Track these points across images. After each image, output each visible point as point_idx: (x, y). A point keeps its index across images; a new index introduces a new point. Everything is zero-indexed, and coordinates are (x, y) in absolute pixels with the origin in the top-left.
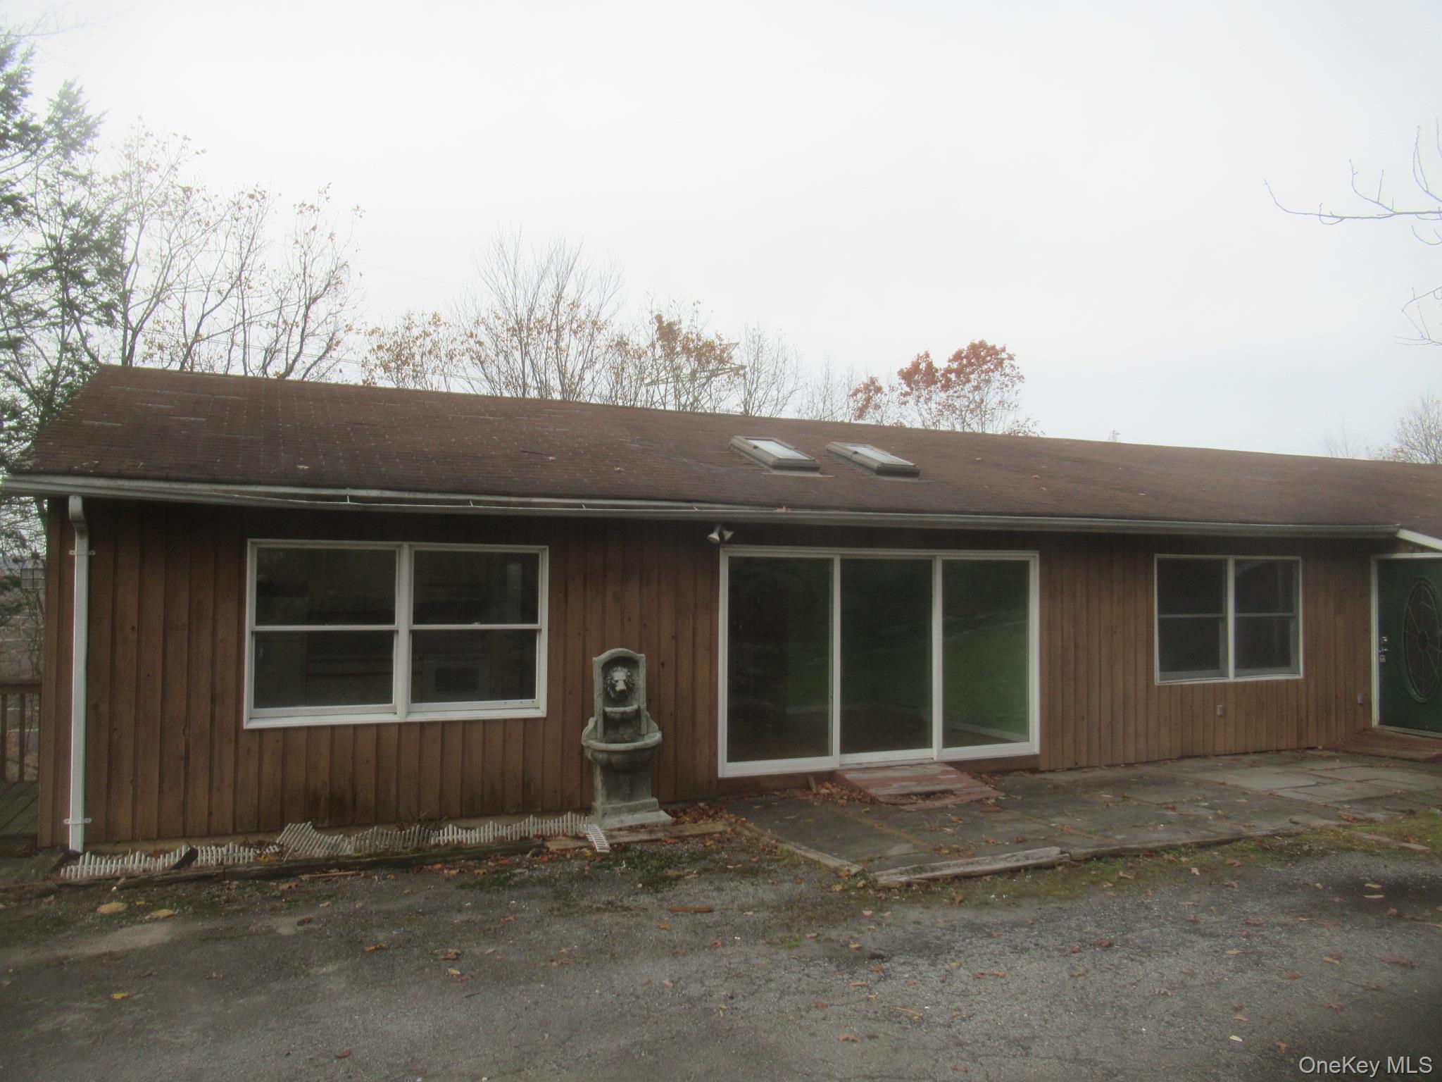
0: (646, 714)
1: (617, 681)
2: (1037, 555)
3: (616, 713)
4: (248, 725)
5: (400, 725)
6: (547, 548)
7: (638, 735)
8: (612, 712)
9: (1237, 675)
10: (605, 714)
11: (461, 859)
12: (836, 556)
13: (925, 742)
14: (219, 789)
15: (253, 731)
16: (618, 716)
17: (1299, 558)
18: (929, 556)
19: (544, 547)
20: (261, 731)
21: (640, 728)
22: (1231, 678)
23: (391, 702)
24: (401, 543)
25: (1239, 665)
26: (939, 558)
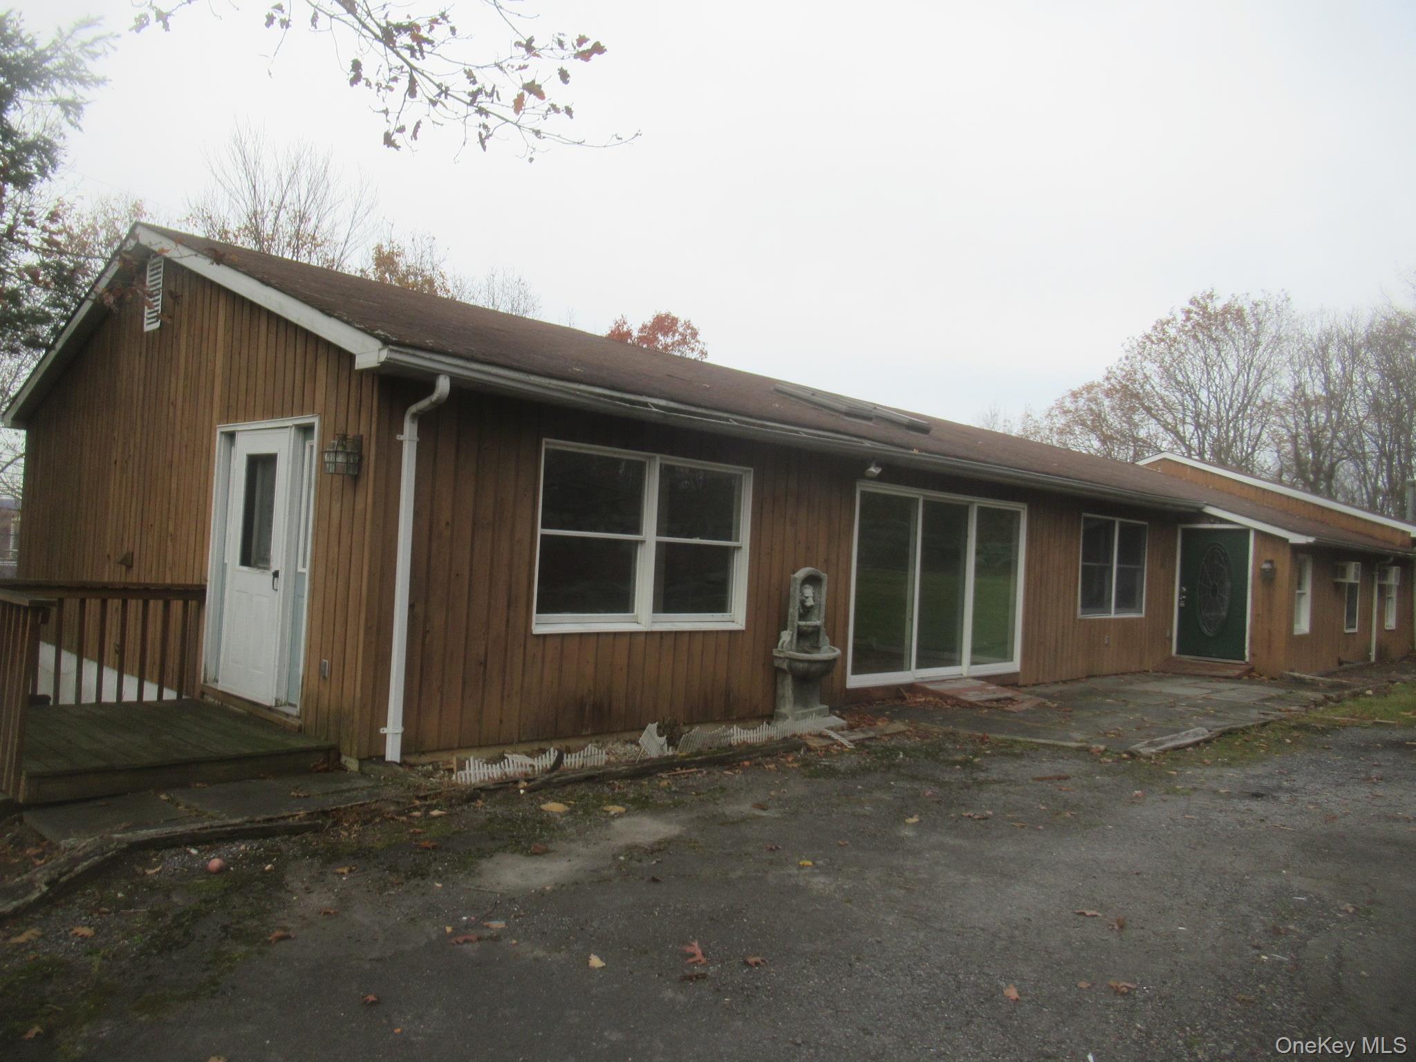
0: (823, 629)
1: (807, 597)
2: (1026, 507)
3: (809, 626)
4: (537, 629)
5: (647, 633)
6: (752, 469)
7: (817, 648)
8: (805, 626)
9: (1116, 613)
10: (799, 626)
11: (758, 757)
12: (919, 495)
13: (958, 662)
14: (508, 696)
15: (538, 636)
16: (810, 629)
17: (1147, 523)
18: (967, 502)
19: (749, 469)
20: (545, 636)
21: (818, 641)
22: (1113, 616)
23: (633, 612)
24: (654, 454)
25: (1117, 606)
26: (976, 504)
